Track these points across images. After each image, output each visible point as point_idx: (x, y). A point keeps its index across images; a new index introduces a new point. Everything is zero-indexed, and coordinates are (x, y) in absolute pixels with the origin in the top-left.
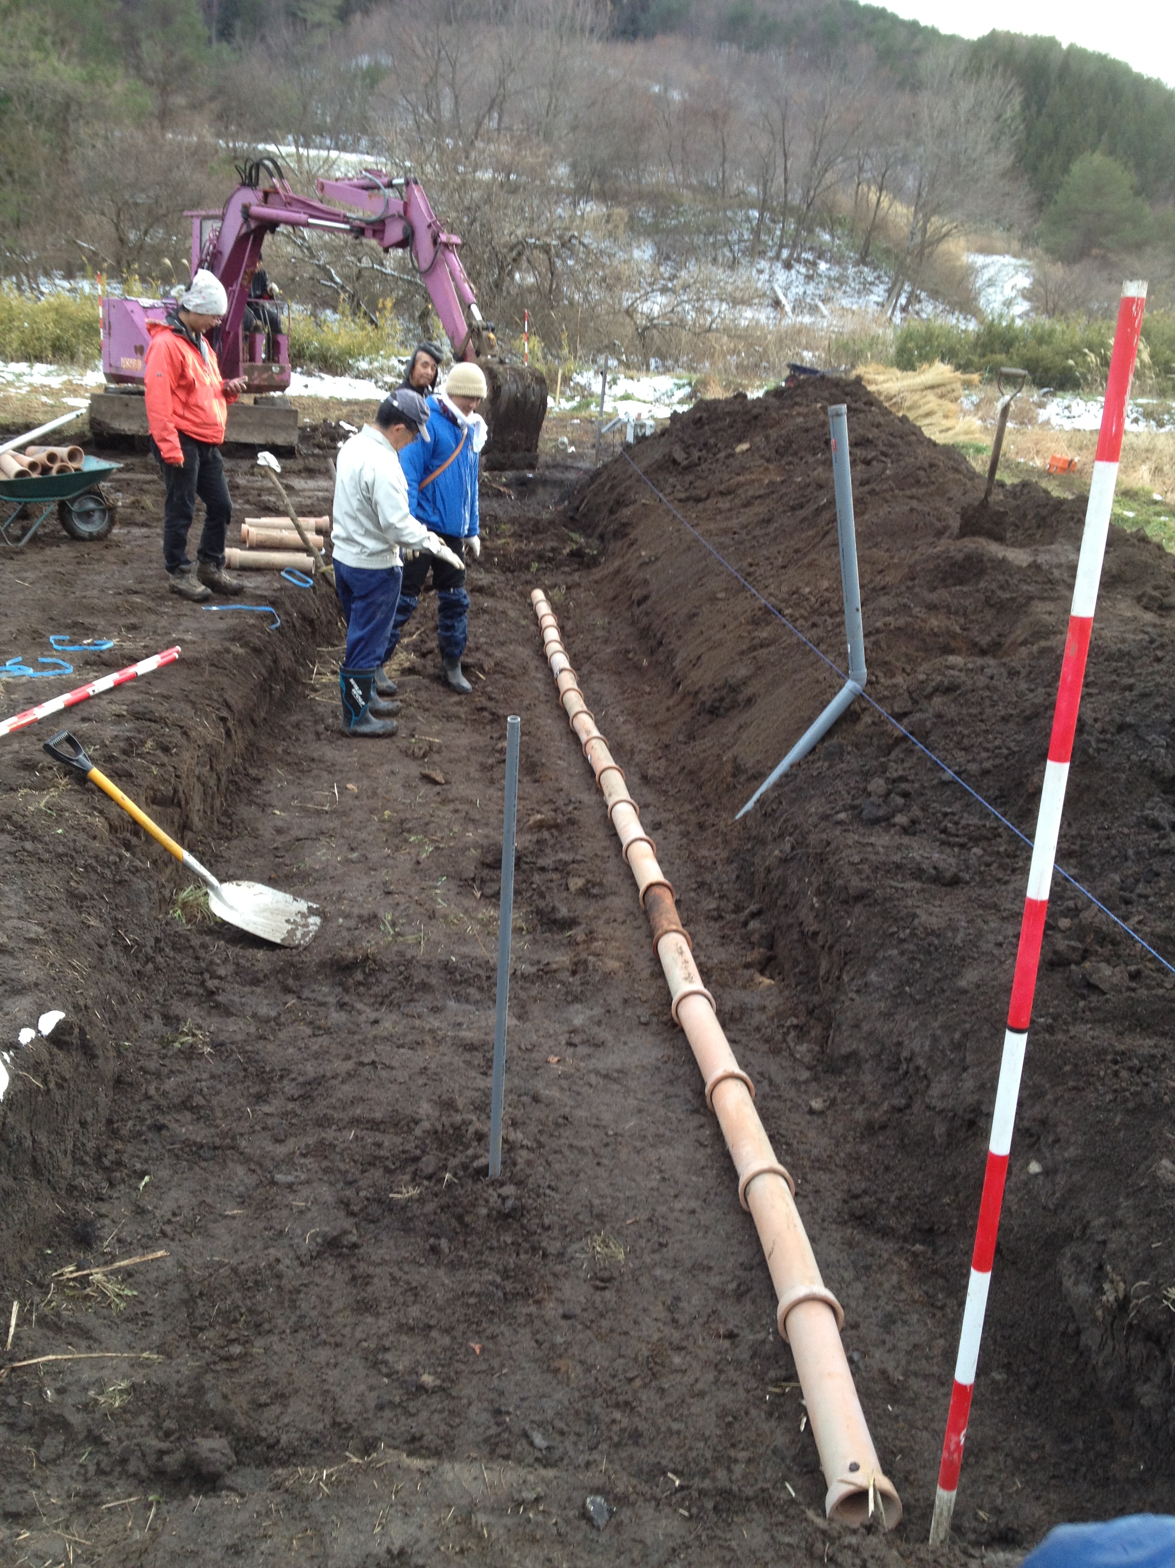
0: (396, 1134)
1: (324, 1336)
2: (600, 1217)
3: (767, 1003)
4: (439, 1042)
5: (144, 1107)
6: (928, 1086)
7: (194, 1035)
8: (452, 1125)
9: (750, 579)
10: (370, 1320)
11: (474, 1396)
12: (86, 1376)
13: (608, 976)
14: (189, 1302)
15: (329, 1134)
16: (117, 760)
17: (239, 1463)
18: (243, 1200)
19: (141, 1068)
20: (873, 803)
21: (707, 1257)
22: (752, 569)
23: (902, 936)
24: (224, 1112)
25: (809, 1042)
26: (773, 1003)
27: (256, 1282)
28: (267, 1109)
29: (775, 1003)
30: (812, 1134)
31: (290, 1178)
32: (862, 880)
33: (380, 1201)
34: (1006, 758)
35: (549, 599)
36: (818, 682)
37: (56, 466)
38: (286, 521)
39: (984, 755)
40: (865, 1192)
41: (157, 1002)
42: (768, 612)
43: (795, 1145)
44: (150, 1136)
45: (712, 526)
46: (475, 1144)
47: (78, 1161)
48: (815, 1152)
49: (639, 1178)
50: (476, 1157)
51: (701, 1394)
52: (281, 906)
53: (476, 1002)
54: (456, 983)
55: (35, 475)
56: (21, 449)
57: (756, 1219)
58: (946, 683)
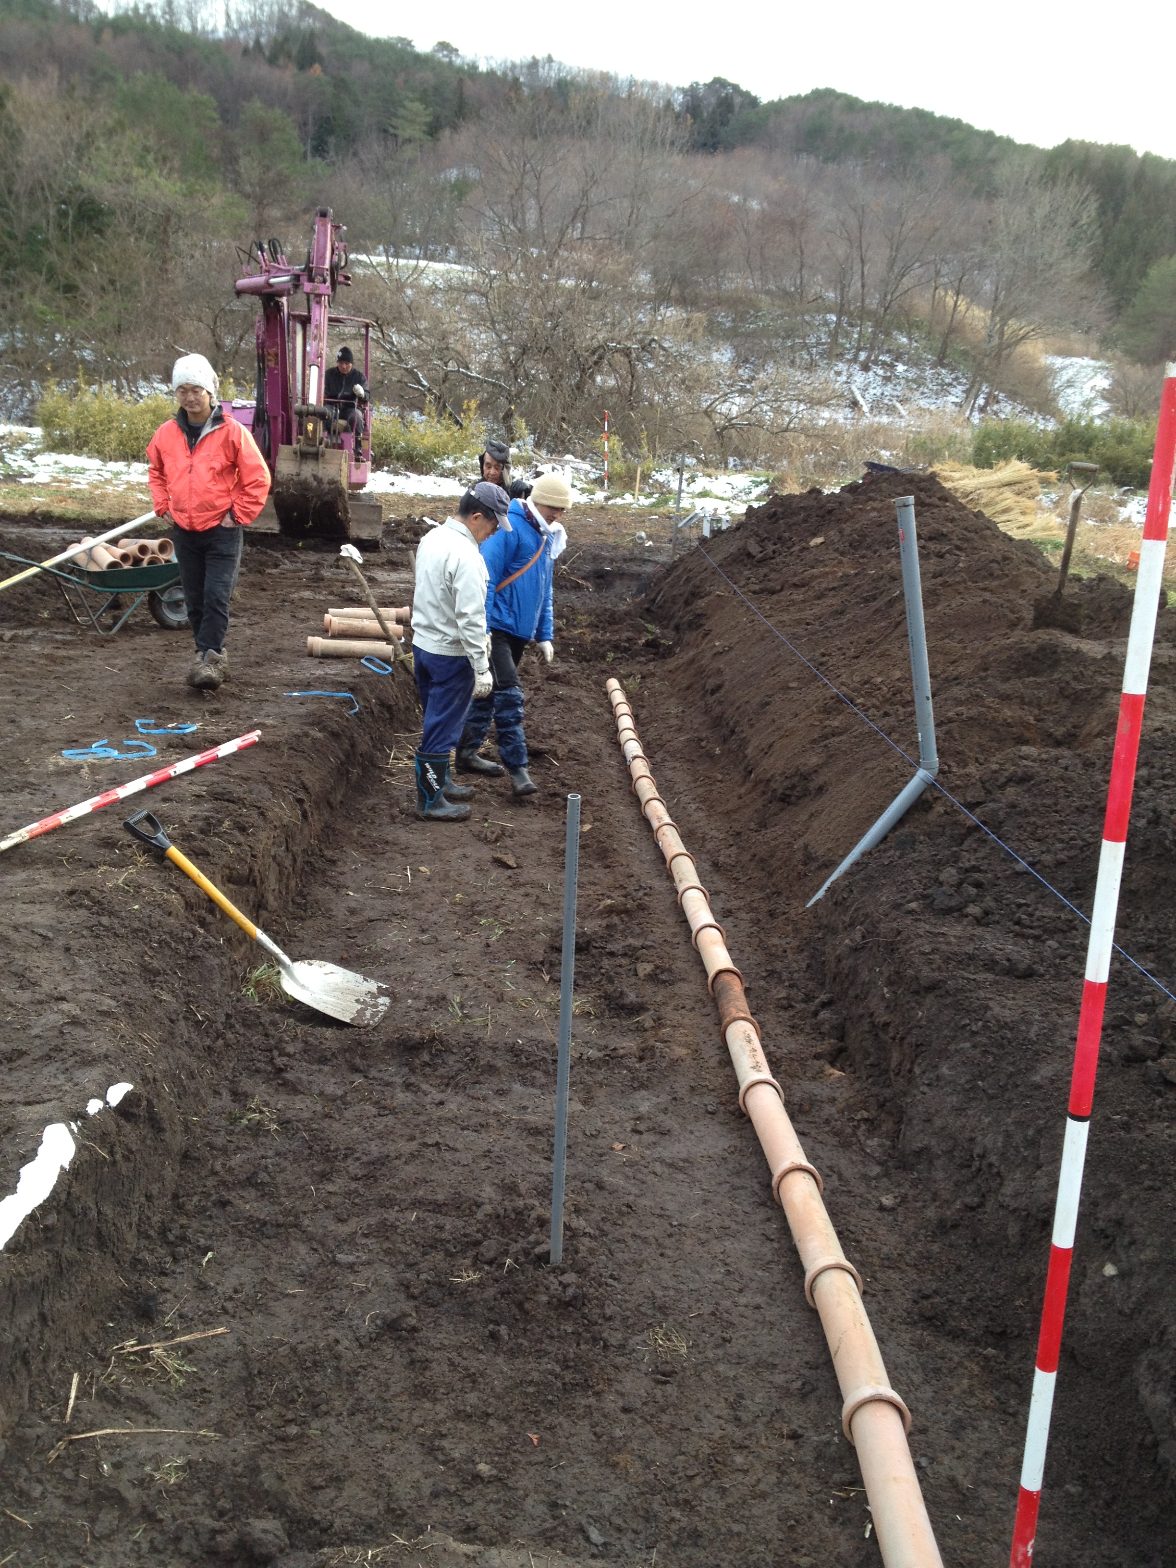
0: (458, 1217)
1: (381, 1420)
2: (662, 1309)
3: (837, 1095)
4: (503, 1126)
5: (211, 1182)
6: (1001, 1184)
7: (261, 1112)
8: (514, 1210)
9: (823, 668)
10: (428, 1405)
11: (531, 1487)
12: (144, 1451)
13: (675, 1063)
14: (248, 1380)
15: (392, 1215)
16: (194, 838)
17: (292, 1546)
18: (304, 1279)
19: (208, 1144)
20: (944, 893)
21: (772, 1354)
22: (824, 659)
23: (974, 1028)
24: (288, 1189)
25: (879, 1137)
26: (843, 1095)
27: (315, 1363)
28: (330, 1188)
29: (846, 1095)
30: (882, 1231)
31: (351, 1259)
32: (933, 970)
33: (440, 1285)
34: (1081, 849)
35: (623, 688)
36: (889, 771)
37: (147, 558)
38: (367, 611)
39: (1059, 846)
40: (936, 1292)
41: (227, 1078)
42: (840, 701)
43: (865, 1242)
44: (215, 1211)
45: (785, 617)
46: (537, 1229)
47: (142, 1234)
48: (885, 1249)
49: (703, 1271)
50: (538, 1243)
51: (763, 1496)
52: (351, 986)
53: (542, 1086)
54: (522, 1066)
55: (126, 566)
56: (114, 542)
57: (822, 1315)
58: (1020, 773)
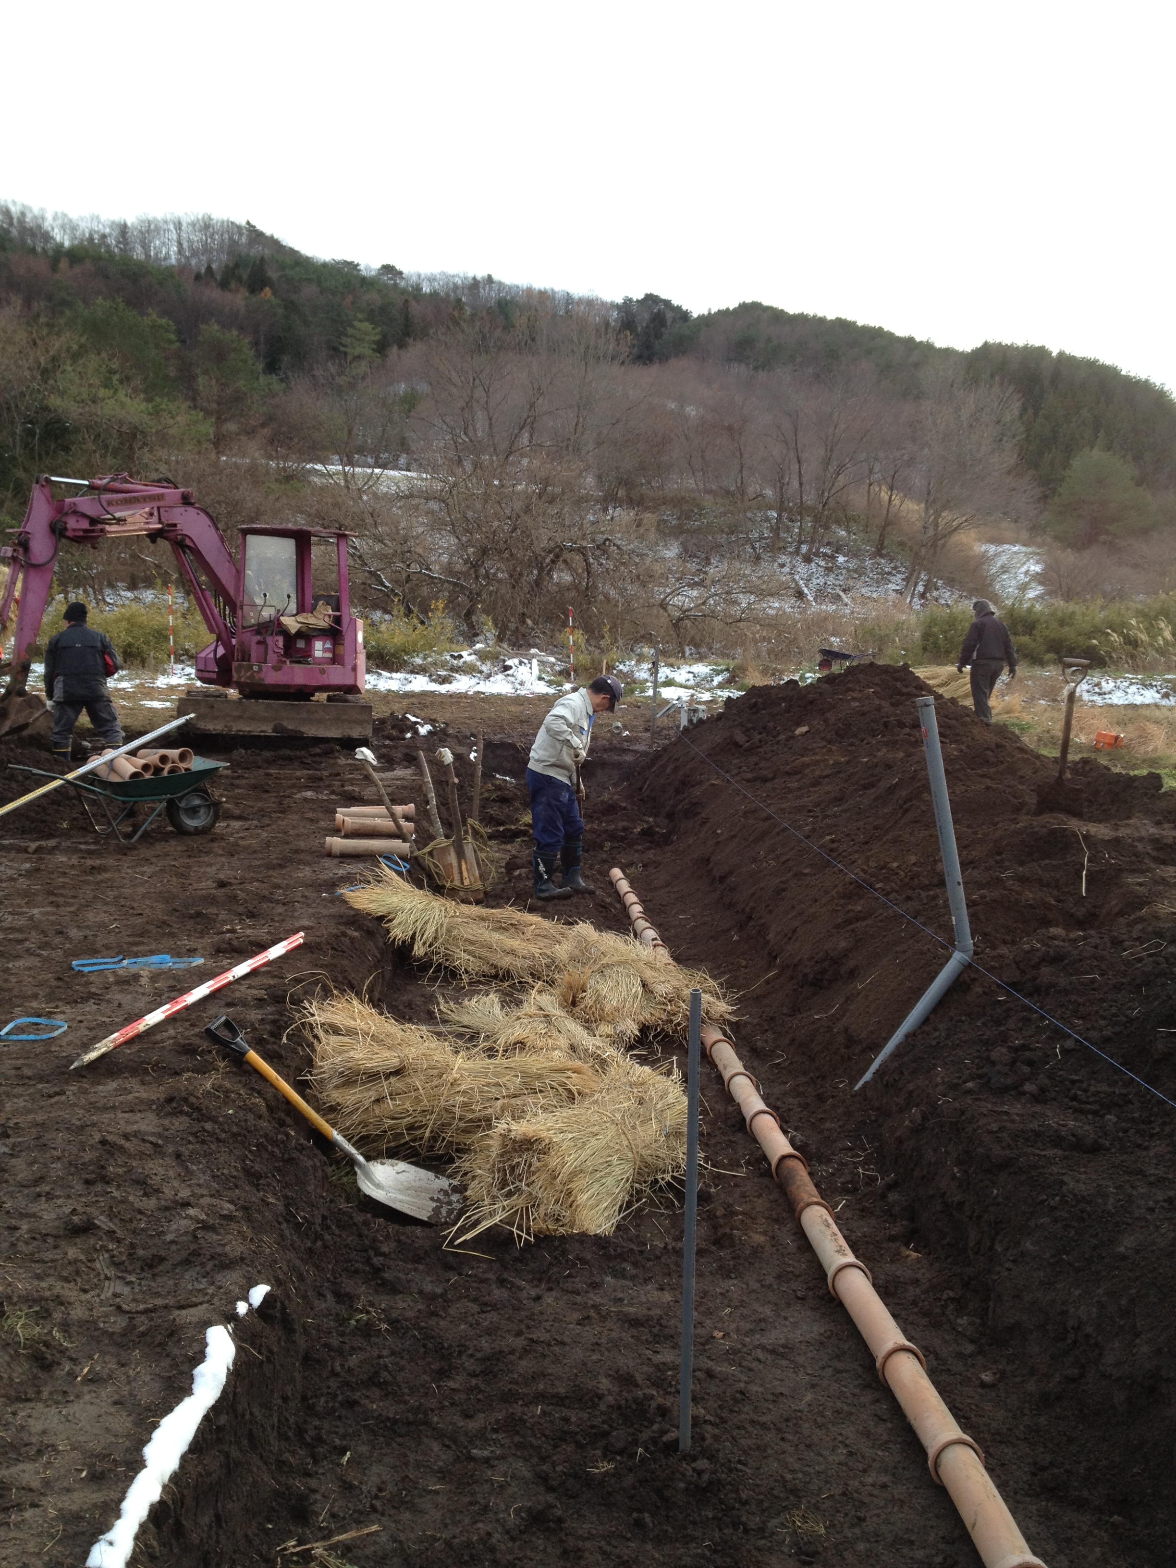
0: (582, 1409)
2: (794, 1491)
3: (919, 1276)
4: (604, 1318)
5: (334, 1383)
6: (1100, 1355)
7: (368, 1312)
8: (635, 1400)
9: (835, 855)
13: (756, 1250)
15: (518, 1409)
16: (267, 1041)
18: (443, 1475)
19: (326, 1345)
20: (999, 1072)
21: (907, 1530)
22: (834, 845)
23: (1052, 1203)
24: (410, 1388)
25: (968, 1314)
26: (926, 1276)
27: (472, 1556)
28: (452, 1384)
29: (928, 1276)
30: (987, 1407)
31: (486, 1453)
32: (1003, 1148)
33: (576, 1476)
35: (628, 877)
36: (922, 953)
37: (168, 767)
38: (382, 809)
40: (1052, 1464)
41: (328, 1280)
42: (860, 886)
43: (974, 1419)
44: (344, 1412)
45: (785, 804)
46: (659, 1419)
47: (283, 1437)
48: (994, 1425)
49: (825, 1453)
50: (664, 1432)
52: (424, 1183)
53: (633, 1278)
54: (610, 1258)
55: (147, 776)
56: (133, 753)
57: (951, 1491)
58: (1052, 953)
